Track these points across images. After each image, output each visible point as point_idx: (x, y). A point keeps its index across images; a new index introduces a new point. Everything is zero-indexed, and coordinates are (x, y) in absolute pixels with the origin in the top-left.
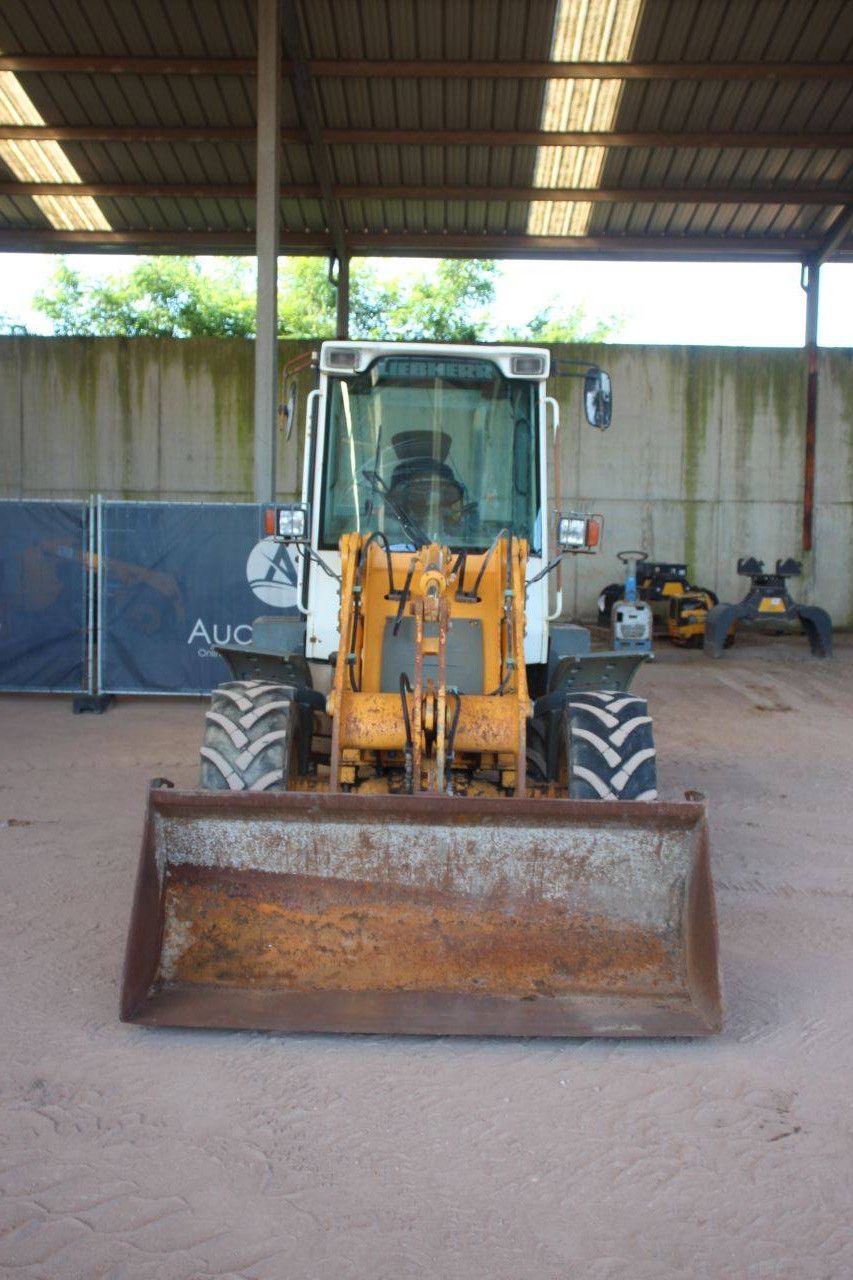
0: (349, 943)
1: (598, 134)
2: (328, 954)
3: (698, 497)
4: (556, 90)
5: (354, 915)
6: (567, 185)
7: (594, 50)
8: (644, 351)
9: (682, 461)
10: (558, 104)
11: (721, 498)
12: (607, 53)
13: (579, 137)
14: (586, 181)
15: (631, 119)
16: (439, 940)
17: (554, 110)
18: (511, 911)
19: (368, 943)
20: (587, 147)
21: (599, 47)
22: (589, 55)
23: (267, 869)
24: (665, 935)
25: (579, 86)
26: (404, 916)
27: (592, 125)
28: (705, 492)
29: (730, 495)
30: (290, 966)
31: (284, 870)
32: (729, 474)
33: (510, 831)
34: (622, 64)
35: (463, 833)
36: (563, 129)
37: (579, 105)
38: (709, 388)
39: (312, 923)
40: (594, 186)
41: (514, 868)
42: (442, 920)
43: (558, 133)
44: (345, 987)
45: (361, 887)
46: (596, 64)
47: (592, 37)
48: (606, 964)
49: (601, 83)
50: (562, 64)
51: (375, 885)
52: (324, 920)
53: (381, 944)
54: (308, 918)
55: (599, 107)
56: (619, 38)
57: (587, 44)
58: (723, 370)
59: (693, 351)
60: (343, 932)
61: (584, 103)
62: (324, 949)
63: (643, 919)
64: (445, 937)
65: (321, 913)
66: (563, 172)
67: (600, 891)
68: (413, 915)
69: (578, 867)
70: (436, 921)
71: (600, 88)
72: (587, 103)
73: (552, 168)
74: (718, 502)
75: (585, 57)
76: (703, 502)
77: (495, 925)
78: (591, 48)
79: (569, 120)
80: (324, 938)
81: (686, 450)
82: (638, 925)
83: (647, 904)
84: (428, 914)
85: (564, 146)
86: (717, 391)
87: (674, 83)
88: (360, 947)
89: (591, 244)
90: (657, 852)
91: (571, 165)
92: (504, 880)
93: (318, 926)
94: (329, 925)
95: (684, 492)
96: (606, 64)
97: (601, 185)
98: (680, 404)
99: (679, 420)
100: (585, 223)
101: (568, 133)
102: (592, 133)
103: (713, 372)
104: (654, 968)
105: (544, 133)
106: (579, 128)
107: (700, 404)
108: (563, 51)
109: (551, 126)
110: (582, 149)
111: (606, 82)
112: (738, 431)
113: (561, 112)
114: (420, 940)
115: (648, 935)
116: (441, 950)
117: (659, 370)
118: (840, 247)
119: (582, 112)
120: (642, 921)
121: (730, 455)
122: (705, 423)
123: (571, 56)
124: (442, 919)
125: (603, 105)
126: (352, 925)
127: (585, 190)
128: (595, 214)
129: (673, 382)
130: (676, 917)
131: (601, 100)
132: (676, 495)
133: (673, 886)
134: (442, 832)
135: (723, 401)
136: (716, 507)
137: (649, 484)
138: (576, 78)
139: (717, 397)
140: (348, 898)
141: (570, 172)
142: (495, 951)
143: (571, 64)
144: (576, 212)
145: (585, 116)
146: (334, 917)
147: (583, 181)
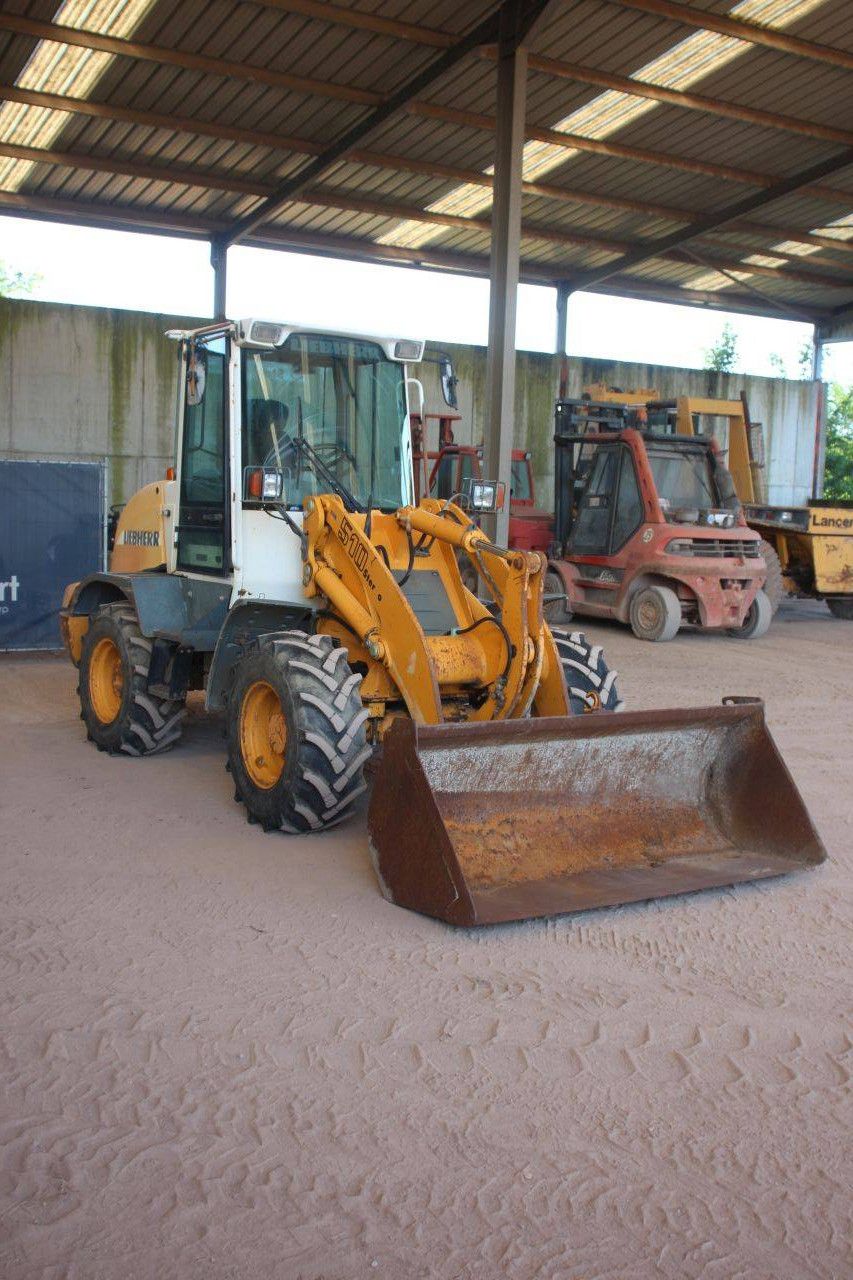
0: (509, 844)
1: (71, 99)
2: (499, 855)
3: (124, 452)
4: (47, 51)
5: (507, 821)
6: (19, 142)
7: (99, 23)
8: (72, 311)
9: (109, 418)
10: (43, 64)
11: (145, 454)
12: (111, 27)
13: (52, 100)
14: (40, 141)
15: (106, 93)
16: (567, 833)
17: (36, 70)
18: (607, 803)
19: (522, 842)
20: (54, 109)
21: (105, 21)
22: (92, 25)
23: (449, 790)
24: (699, 807)
25: (70, 52)
26: (541, 816)
27: (68, 90)
28: (130, 448)
29: (152, 451)
30: (480, 869)
31: (461, 789)
32: (151, 432)
33: (623, 738)
34: (121, 41)
35: (594, 743)
36: (37, 88)
37: (63, 70)
38: (133, 351)
39: (479, 832)
40: (44, 147)
41: (614, 769)
42: (565, 817)
43: (32, 92)
44: (530, 878)
45: (511, 797)
46: (97, 35)
47: (102, 10)
48: (674, 834)
49: (93, 53)
50: (64, 28)
51: (521, 794)
52: (487, 828)
53: (531, 841)
54: (476, 829)
55: (82, 74)
56: (127, 16)
57: (95, 15)
58: (144, 334)
59: (119, 315)
60: (503, 835)
61: (68, 69)
62: (495, 852)
63: (685, 799)
64: (570, 829)
65: (484, 823)
66: (19, 129)
67: (661, 780)
68: (547, 814)
69: (654, 762)
70: (561, 818)
71: (90, 58)
72: (72, 69)
73: (10, 124)
74: (143, 457)
75: (88, 27)
76: (128, 457)
77: (598, 815)
78: (97, 20)
79: (47, 81)
80: (492, 843)
81: (112, 408)
82: (682, 803)
83: (687, 786)
84: (555, 812)
85: (31, 104)
86: (140, 355)
87: (160, 66)
88: (518, 847)
89: (22, 201)
90: (703, 745)
91: (30, 125)
92: (605, 778)
93: (484, 833)
94: (491, 831)
95: (111, 448)
96: (106, 37)
97: (52, 147)
98: (107, 364)
99: (106, 378)
100: (19, 180)
101: (41, 94)
102: (65, 98)
103: (135, 334)
104: (701, 832)
105: (18, 88)
106: (53, 91)
107: (125, 365)
108: (69, 16)
109: (27, 83)
110: (48, 110)
111: (98, 54)
112: (159, 393)
113: (42, 73)
114: (554, 834)
115: (689, 809)
116: (571, 839)
117: (86, 330)
118: (253, 233)
119: (62, 76)
120: (685, 800)
121: (152, 414)
122: (129, 384)
123: (74, 23)
124: (565, 814)
125: (86, 74)
126: (507, 830)
127: (35, 150)
128: (34, 172)
129: (99, 343)
130: (703, 793)
131: (86, 69)
132: (104, 451)
133: (703, 770)
134: (581, 744)
135: (145, 364)
136: (140, 462)
137: (79, 439)
138: (70, 44)
139: (140, 361)
140: (502, 806)
141: (26, 130)
142: (603, 835)
143: (72, 30)
144: (15, 170)
145: (65, 80)
146: (493, 825)
147: (36, 140)
